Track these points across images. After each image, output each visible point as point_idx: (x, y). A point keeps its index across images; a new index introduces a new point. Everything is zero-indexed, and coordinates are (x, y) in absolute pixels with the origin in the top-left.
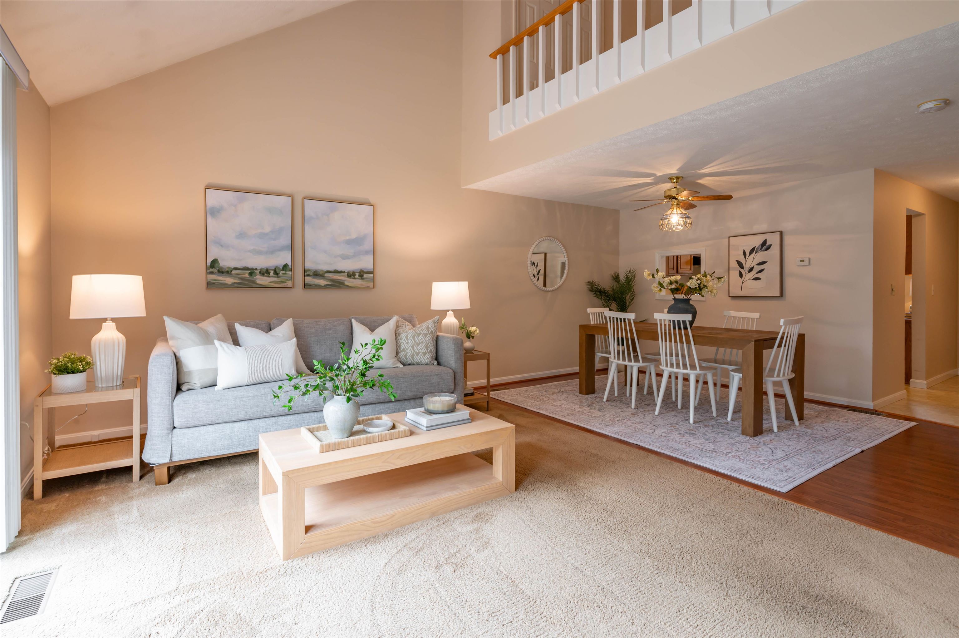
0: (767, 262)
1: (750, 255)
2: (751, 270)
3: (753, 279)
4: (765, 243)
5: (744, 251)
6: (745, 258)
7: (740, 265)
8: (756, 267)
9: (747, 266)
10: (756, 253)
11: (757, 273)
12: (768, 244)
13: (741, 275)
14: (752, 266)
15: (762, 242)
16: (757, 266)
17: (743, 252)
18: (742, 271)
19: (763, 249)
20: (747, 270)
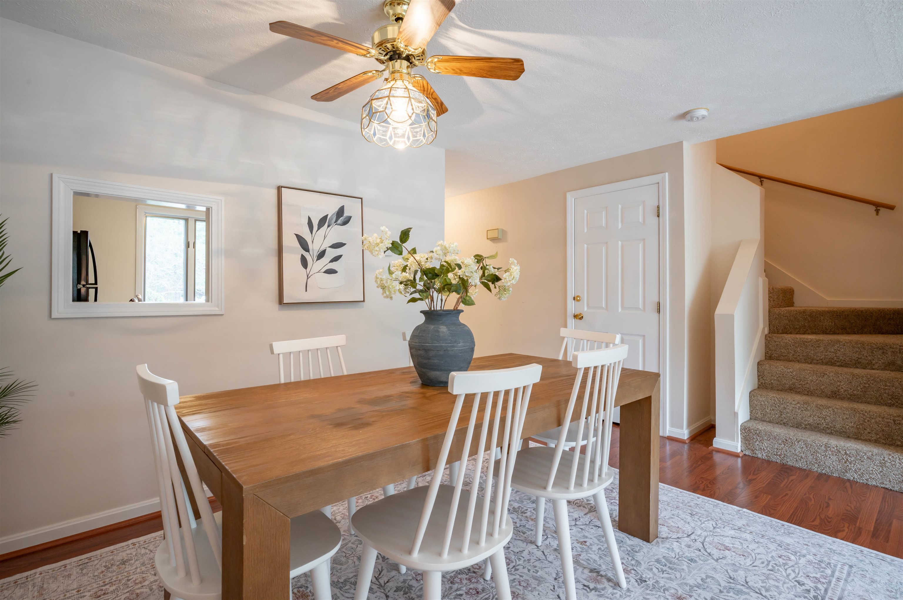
0: (345, 244)
1: (318, 229)
2: (321, 255)
3: (324, 272)
4: (341, 212)
5: (309, 219)
6: (312, 233)
7: (304, 244)
8: (329, 250)
9: (315, 247)
10: (329, 226)
11: (332, 261)
12: (346, 214)
13: (304, 263)
14: (322, 249)
15: (337, 210)
16: (331, 249)
17: (307, 221)
18: (306, 254)
19: (339, 221)
20: (316, 254)
